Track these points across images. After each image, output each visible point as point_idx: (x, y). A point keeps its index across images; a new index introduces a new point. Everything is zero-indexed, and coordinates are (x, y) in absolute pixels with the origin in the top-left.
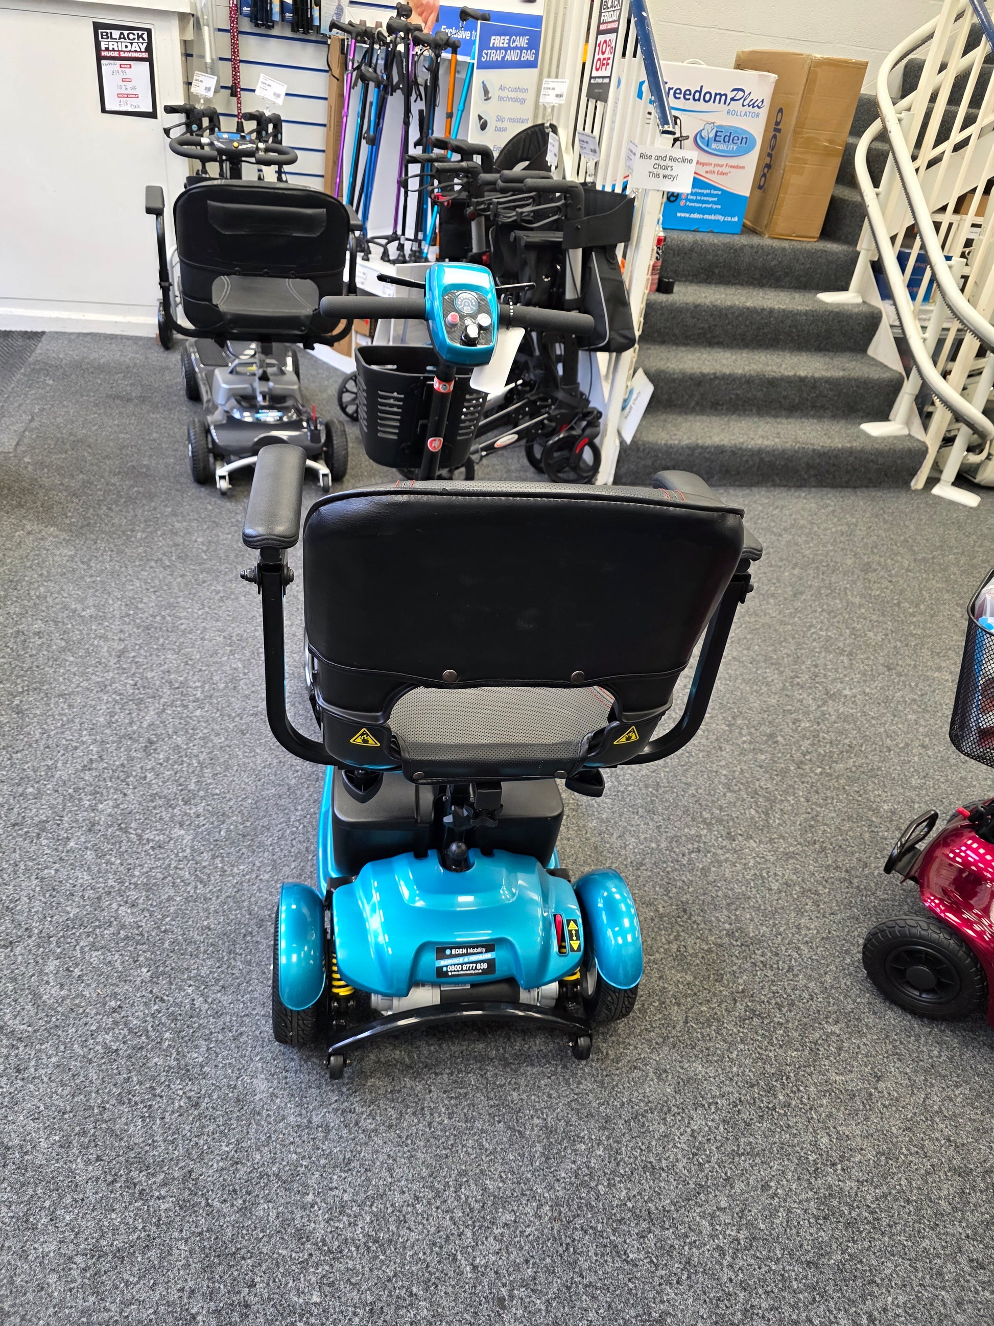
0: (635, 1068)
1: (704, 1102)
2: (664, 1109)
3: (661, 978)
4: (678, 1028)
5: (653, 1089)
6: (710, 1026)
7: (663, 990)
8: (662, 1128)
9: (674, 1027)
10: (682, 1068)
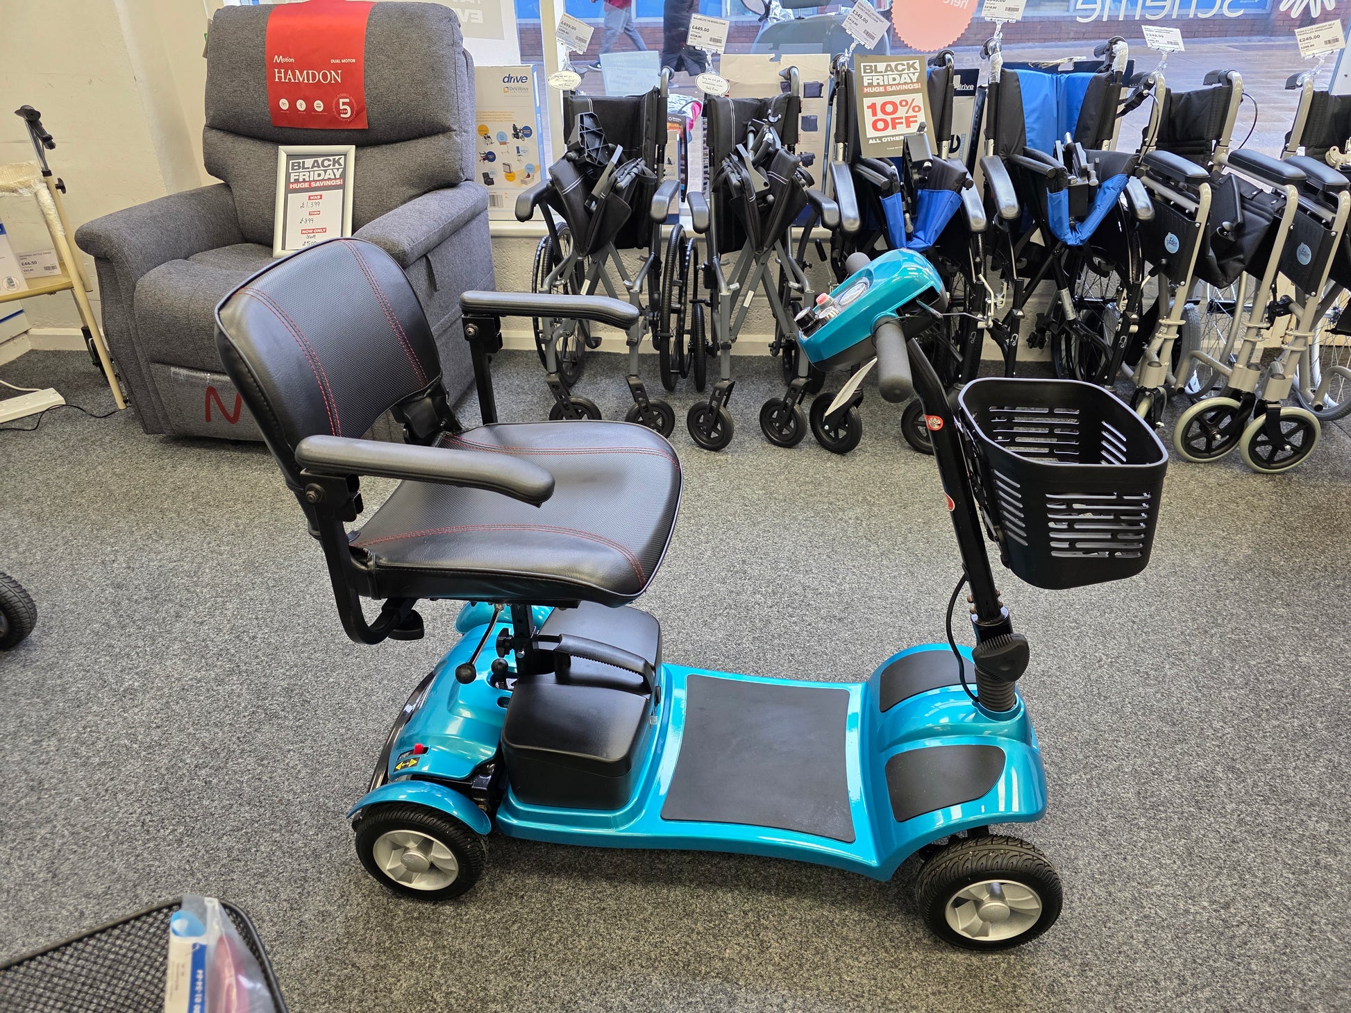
0: (342, 896)
1: (278, 942)
2: (294, 905)
3: (412, 963)
4: (353, 954)
5: (316, 903)
6: (336, 987)
7: (398, 958)
8: (283, 896)
9: (355, 950)
10: (316, 937)
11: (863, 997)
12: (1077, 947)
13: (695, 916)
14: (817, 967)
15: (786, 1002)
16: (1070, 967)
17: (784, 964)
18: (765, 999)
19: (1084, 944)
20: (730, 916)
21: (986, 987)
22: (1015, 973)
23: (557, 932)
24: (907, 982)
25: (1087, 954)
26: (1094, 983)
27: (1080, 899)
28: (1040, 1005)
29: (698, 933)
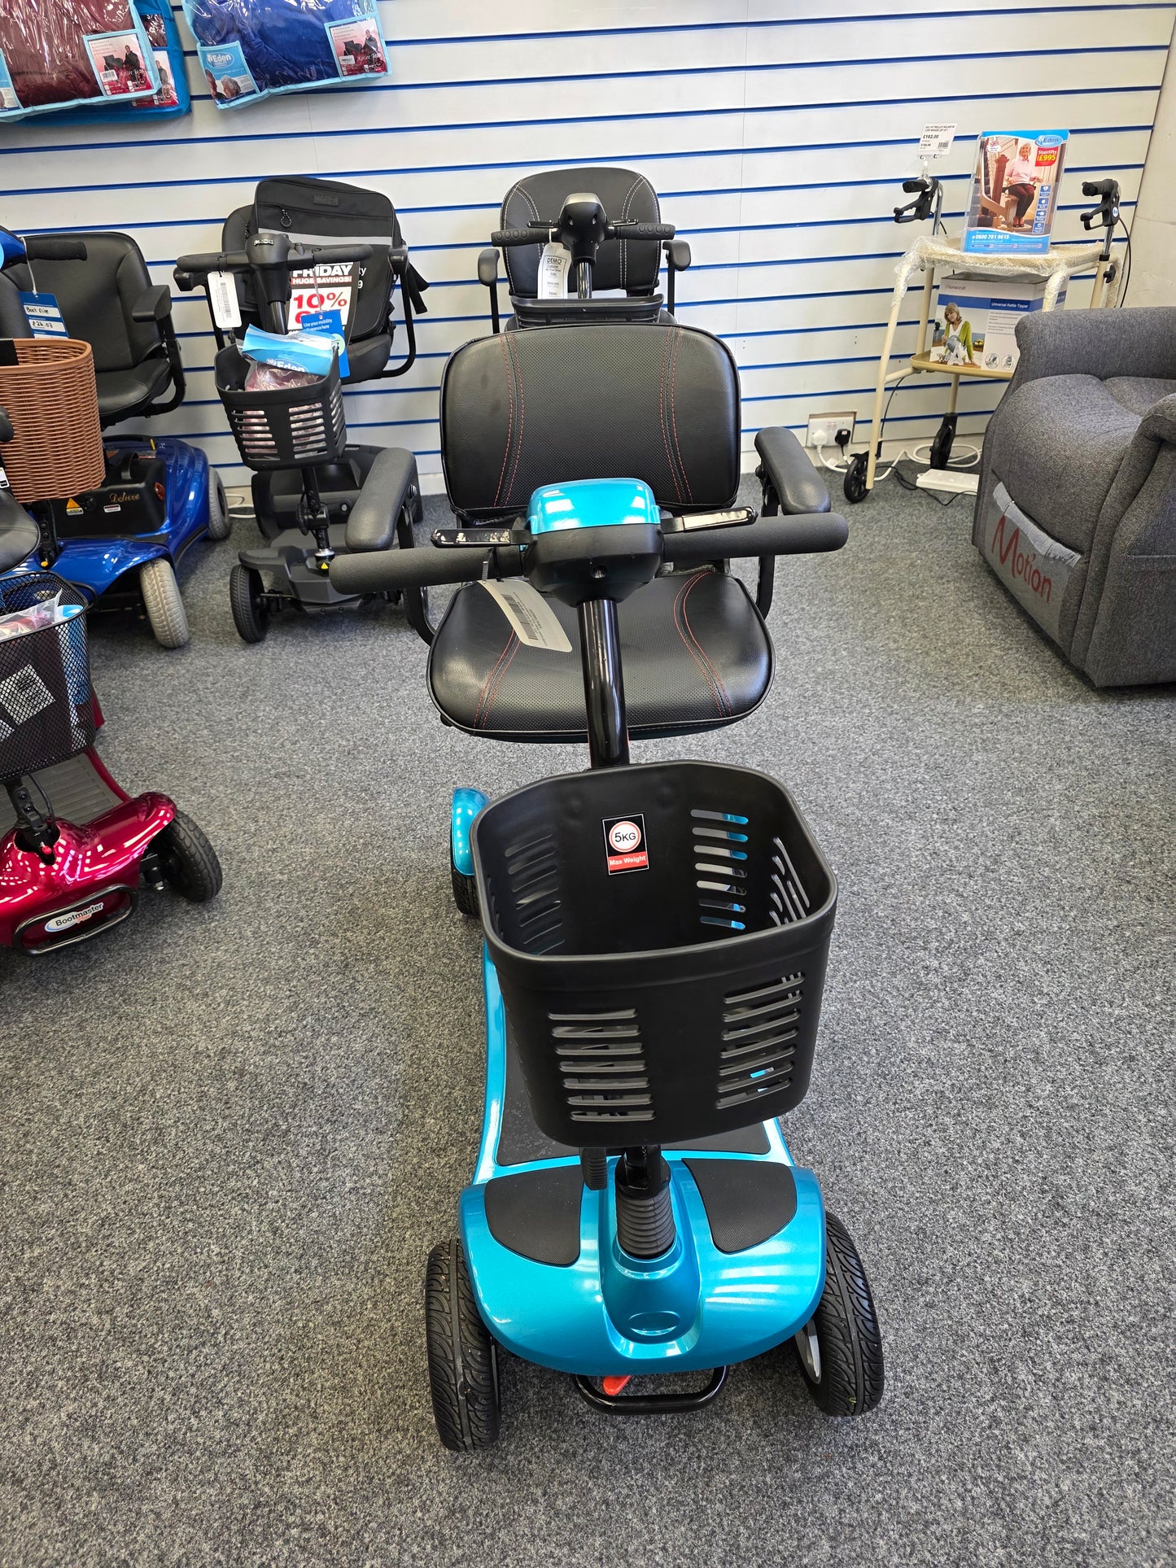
11: (387, 1251)
12: (468, 1533)
13: (470, 1088)
14: (418, 1204)
15: (379, 1177)
16: (437, 1515)
17: (421, 1172)
18: (383, 1159)
19: (475, 1546)
20: (472, 1118)
21: (404, 1392)
22: (423, 1433)
23: (443, 989)
24: (405, 1299)
25: (458, 1546)
26: (415, 1549)
27: (551, 1555)
28: (381, 1462)
29: (450, 1093)
